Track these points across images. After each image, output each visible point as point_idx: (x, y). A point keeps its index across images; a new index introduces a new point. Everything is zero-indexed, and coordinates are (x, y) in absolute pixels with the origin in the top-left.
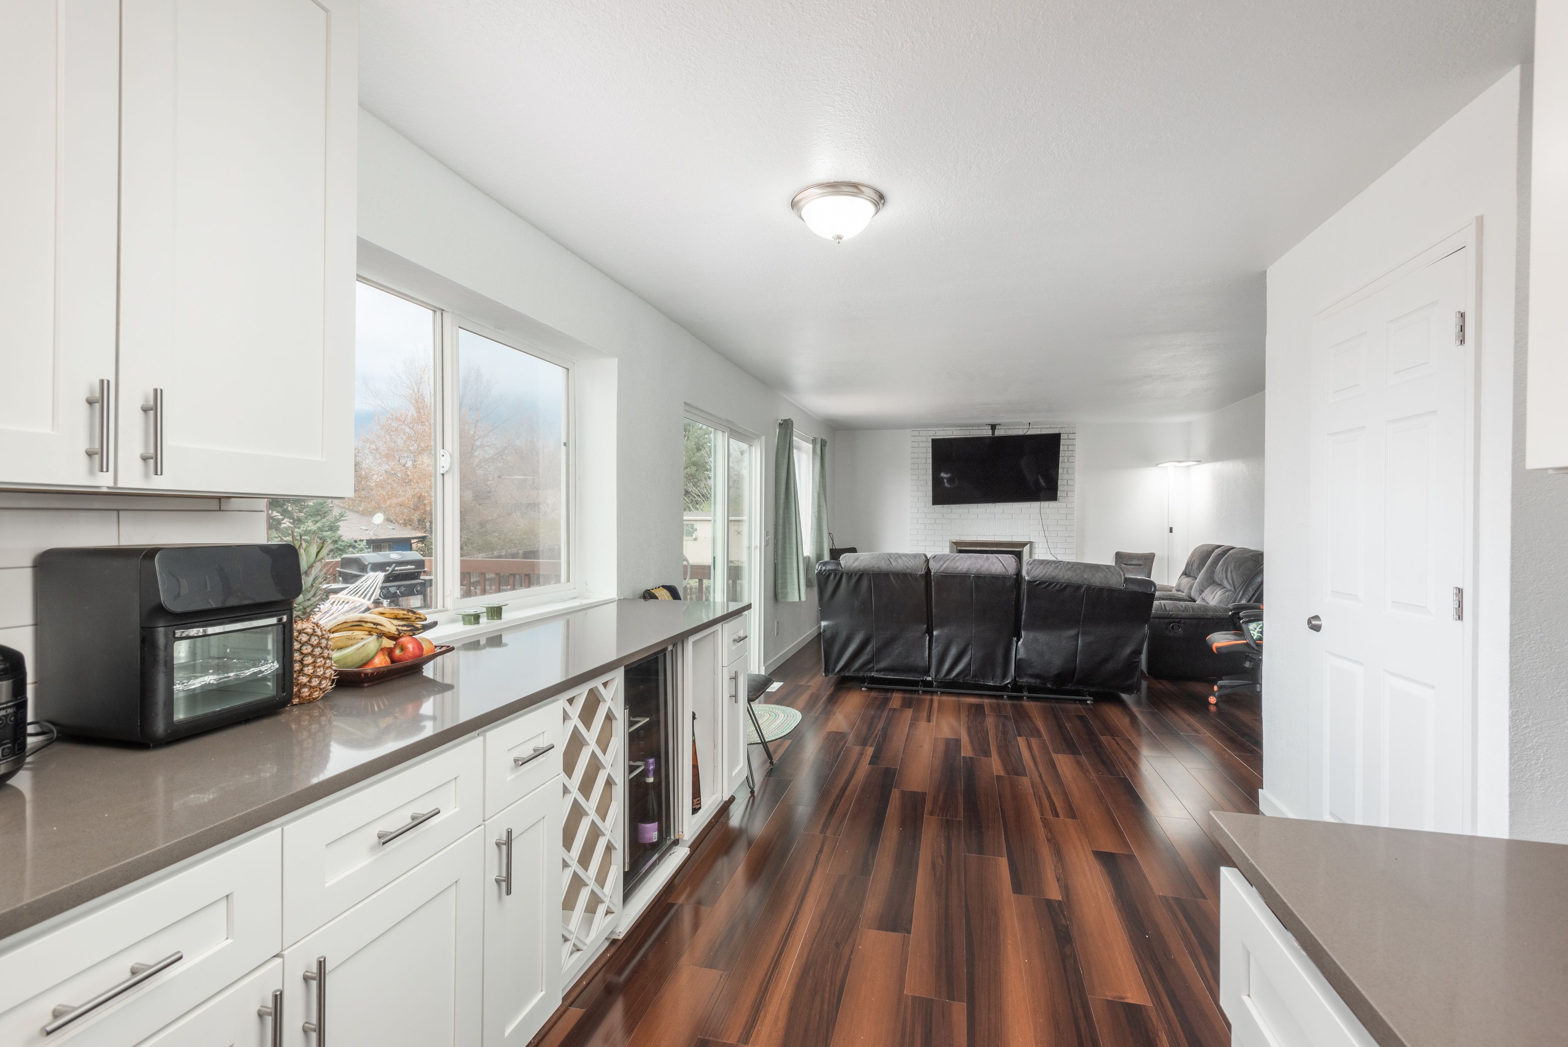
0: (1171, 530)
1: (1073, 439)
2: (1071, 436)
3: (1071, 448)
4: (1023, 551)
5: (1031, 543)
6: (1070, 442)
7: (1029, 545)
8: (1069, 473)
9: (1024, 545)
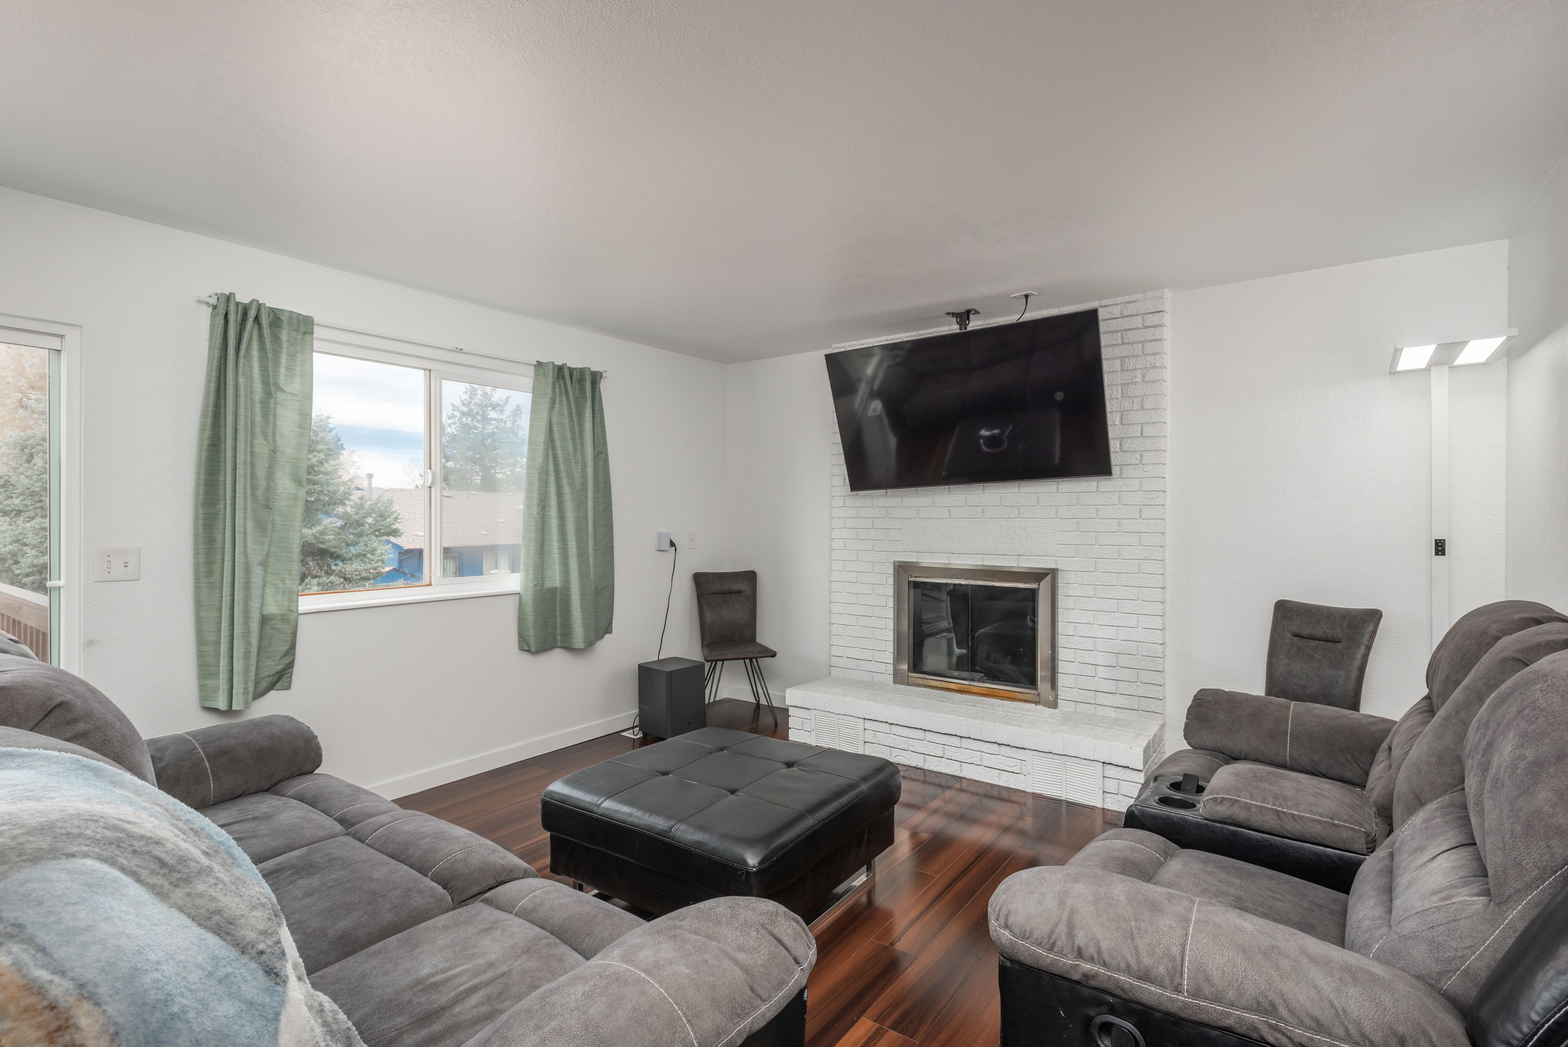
0: (1440, 548)
1: (1156, 326)
2: (1152, 320)
3: (1150, 347)
4: (1038, 589)
5: (1052, 573)
6: (1148, 334)
7: (1049, 577)
8: (1146, 407)
9: (1038, 575)
